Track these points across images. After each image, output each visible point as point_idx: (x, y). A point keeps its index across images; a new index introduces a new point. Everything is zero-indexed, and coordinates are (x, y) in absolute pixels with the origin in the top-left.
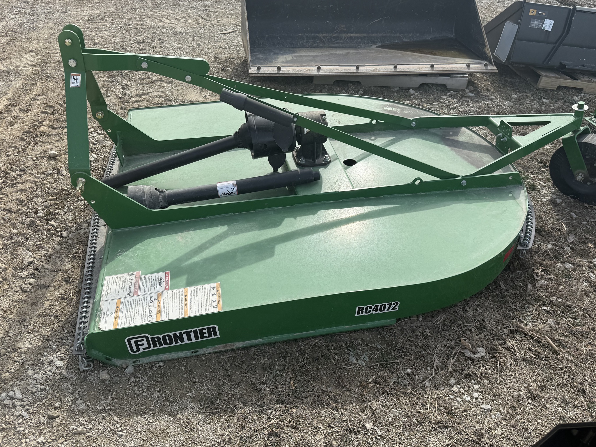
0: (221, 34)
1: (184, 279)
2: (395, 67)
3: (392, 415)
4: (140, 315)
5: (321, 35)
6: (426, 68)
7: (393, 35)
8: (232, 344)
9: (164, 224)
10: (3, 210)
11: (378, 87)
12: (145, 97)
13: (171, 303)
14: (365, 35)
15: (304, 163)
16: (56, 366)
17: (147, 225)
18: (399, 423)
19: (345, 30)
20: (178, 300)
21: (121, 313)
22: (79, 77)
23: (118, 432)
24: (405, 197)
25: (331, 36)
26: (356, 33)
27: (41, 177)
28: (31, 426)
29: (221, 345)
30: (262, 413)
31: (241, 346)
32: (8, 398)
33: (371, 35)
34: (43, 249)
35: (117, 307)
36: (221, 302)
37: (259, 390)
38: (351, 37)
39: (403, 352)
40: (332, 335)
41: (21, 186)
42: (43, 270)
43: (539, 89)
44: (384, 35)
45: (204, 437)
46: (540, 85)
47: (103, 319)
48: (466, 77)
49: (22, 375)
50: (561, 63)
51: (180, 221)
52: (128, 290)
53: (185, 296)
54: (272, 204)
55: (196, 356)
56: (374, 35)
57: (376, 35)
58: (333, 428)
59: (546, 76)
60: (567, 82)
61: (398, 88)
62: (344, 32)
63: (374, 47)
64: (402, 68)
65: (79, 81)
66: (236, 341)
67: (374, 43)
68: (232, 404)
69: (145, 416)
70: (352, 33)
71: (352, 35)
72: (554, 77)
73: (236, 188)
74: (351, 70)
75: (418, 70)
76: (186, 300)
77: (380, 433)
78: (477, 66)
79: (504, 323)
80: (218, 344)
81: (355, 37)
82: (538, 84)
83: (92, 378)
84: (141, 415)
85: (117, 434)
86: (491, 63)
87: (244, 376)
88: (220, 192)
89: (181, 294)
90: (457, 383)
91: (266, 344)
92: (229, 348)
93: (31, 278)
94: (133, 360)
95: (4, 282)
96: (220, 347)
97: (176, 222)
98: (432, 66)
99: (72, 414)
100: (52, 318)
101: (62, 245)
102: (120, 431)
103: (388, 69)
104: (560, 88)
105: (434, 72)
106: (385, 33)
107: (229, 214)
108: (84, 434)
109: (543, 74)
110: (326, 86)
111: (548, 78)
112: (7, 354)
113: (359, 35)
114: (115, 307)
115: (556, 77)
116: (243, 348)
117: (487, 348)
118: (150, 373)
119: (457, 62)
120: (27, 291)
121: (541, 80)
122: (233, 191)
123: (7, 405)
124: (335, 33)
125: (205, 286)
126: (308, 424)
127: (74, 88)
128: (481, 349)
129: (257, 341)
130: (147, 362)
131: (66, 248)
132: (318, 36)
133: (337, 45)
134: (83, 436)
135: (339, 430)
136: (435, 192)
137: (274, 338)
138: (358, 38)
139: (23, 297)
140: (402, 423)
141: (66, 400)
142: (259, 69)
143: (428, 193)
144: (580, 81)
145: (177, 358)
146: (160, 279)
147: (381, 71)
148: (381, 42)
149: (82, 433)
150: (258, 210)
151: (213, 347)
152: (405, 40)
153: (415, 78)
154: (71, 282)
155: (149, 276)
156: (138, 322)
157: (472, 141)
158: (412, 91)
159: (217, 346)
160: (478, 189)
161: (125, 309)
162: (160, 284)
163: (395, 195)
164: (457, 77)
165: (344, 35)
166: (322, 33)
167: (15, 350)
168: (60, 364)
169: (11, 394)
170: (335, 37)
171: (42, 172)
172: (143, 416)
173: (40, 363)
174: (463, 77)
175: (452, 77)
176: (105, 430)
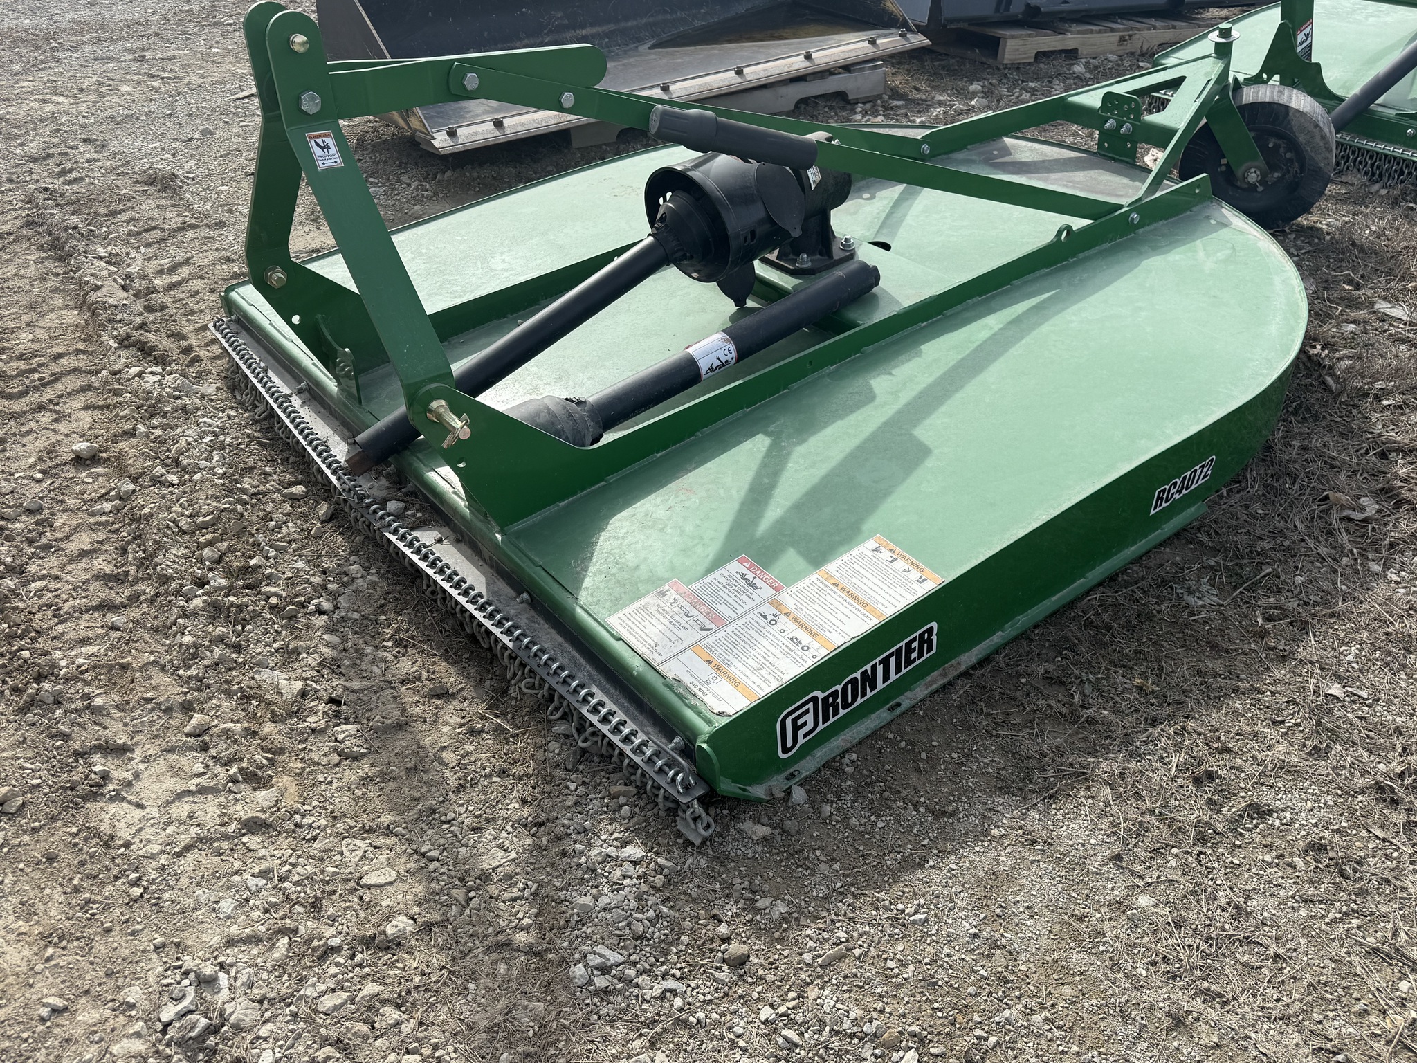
0: (239, 99)
1: (791, 557)
2: (739, 72)
3: (1350, 658)
4: (780, 655)
6: (796, 63)
7: (669, 17)
8: (953, 662)
9: (613, 478)
10: (87, 611)
12: (184, 272)
13: (816, 607)
14: (612, 27)
15: (809, 264)
16: (631, 862)
17: (576, 493)
18: (1374, 664)
20: (828, 598)
21: (733, 668)
22: (329, 141)
23: (911, 919)
24: (1047, 274)
26: (592, 25)
27: (107, 510)
28: (711, 1001)
29: (935, 674)
30: (1140, 756)
31: (974, 660)
32: (595, 972)
33: (623, 24)
34: (299, 654)
35: (709, 662)
36: (922, 566)
37: (1091, 721)
39: (1259, 554)
41: (72, 546)
42: (353, 697)
43: (1006, 66)
44: (651, 20)
45: (1083, 845)
46: (1006, 56)
47: (705, 694)
48: (880, 66)
49: (572, 915)
50: (1028, 5)
51: (644, 461)
52: (692, 622)
53: (836, 585)
54: (816, 364)
55: (899, 717)
56: (630, 24)
57: (635, 23)
58: (1282, 722)
59: (1013, 37)
60: (1050, 41)
63: (644, 48)
64: (756, 72)
65: (333, 150)
66: (960, 654)
67: (640, 41)
68: (1071, 765)
69: (931, 863)
72: (1026, 36)
73: (733, 349)
75: (786, 69)
76: (843, 589)
77: (1365, 695)
78: (889, 41)
79: (1358, 448)
80: (928, 674)
82: (999, 56)
83: (734, 848)
84: (920, 866)
85: (914, 922)
86: (910, 30)
87: (1031, 710)
88: (704, 366)
89: (822, 586)
90: (1386, 567)
91: (1016, 639)
92: (955, 673)
93: (338, 725)
94: (784, 775)
95: (280, 758)
96: (936, 679)
97: (636, 466)
98: (808, 57)
99: (776, 933)
100: (495, 779)
101: (337, 630)
102: (916, 912)
103: (726, 79)
104: (1041, 56)
105: (818, 68)
106: (652, 16)
107: (740, 413)
108: (845, 956)
109: (1007, 33)
110: (604, 147)
111: (1017, 40)
112: (472, 894)
113: (598, 29)
114: (706, 665)
115: (1030, 36)
116: (981, 663)
117: (1375, 494)
118: (849, 783)
119: (841, 41)
120: (363, 755)
121: (1005, 46)
122: (729, 357)
123: (607, 988)
124: (547, 34)
125: (855, 552)
126: (1237, 734)
127: (329, 171)
128: (1364, 501)
129: (997, 638)
130: (818, 766)
131: (356, 633)
134: (847, 961)
135: (1299, 720)
136: (1091, 252)
137: (1023, 620)
139: (365, 768)
140: (1379, 663)
141: (730, 913)
142: (452, 134)
143: (1081, 256)
144: (1069, 35)
145: (869, 732)
146: (739, 577)
147: (717, 86)
148: (653, 37)
149: (841, 958)
150: (795, 386)
151: (923, 682)
152: (698, 23)
153: (783, 90)
154: (453, 694)
155: (706, 580)
156: (792, 670)
157: (1046, 155)
159: (929, 678)
160: (1153, 227)
161: (731, 658)
162: (752, 585)
163: (1030, 277)
164: (862, 70)
167: (485, 878)
168: (635, 851)
169: (594, 960)
171: (99, 498)
172: (926, 865)
173: (586, 873)
174: (875, 67)
175: (855, 71)
176: (880, 928)
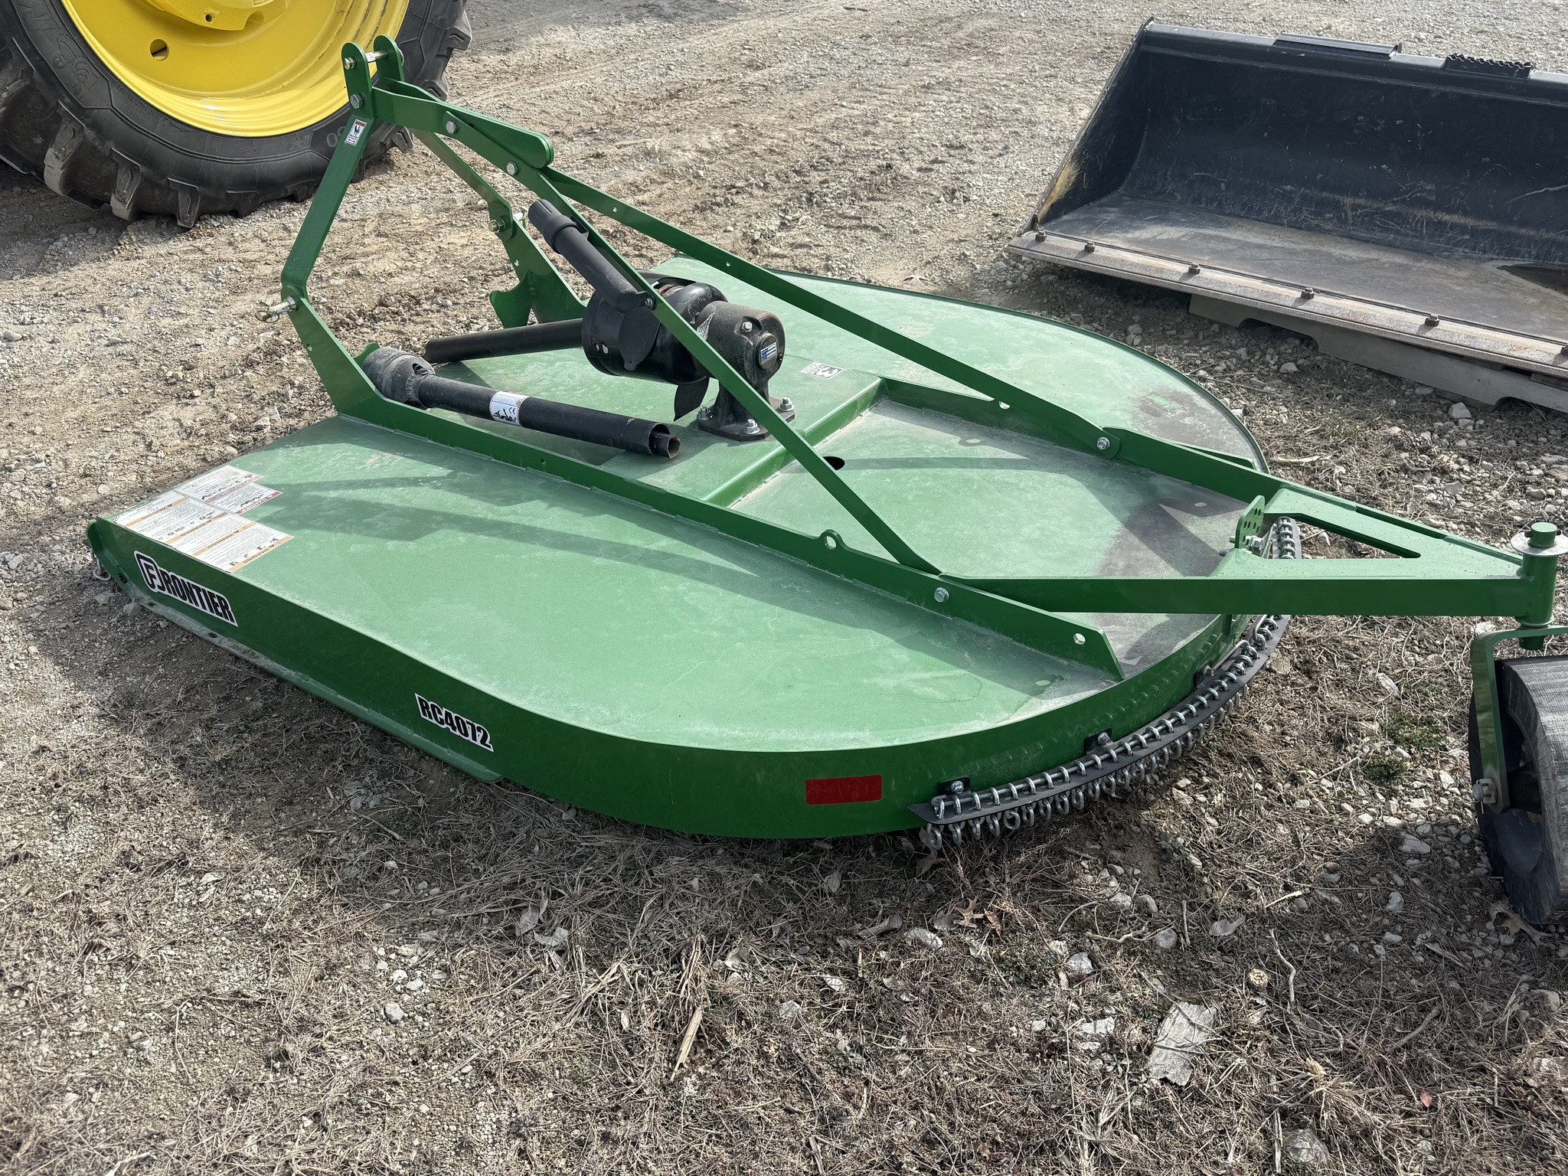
2: (1432, 323)
5: (1348, 201)
8: (257, 653)
9: (398, 432)
11: (1370, 369)
14: (1492, 225)
17: (378, 424)
19: (1434, 198)
22: (361, 128)
25: (1379, 209)
26: (1465, 214)
31: (262, 665)
33: (1513, 229)
38: (1441, 224)
40: (385, 734)
44: (1564, 238)
51: (419, 438)
52: (212, 492)
53: (236, 532)
54: (548, 466)
56: (1523, 231)
57: (1532, 233)
61: (1428, 391)
62: (1427, 204)
63: (1494, 265)
64: (1453, 333)
65: (359, 134)
66: (263, 653)
67: (1508, 254)
70: (1449, 211)
71: (1447, 217)
74: (1284, 296)
75: (1504, 351)
81: (1453, 226)
89: (237, 527)
92: (247, 657)
94: (152, 601)
96: (240, 649)
98: (1565, 352)
103: (1406, 322)
105: (1554, 372)
107: (487, 457)
113: (1470, 222)
116: (267, 673)
124: (1395, 203)
125: (273, 532)
129: (288, 672)
132: (1338, 202)
133: (1379, 235)
136: (874, 590)
137: (311, 684)
138: (1463, 229)
142: (1039, 239)
143: (858, 584)
146: (257, 496)
150: (531, 470)
158: (1459, 411)
159: (240, 645)
160: (986, 631)
162: (247, 502)
163: (783, 555)
165: (1422, 213)
166: (1356, 195)
170: (1388, 215)
